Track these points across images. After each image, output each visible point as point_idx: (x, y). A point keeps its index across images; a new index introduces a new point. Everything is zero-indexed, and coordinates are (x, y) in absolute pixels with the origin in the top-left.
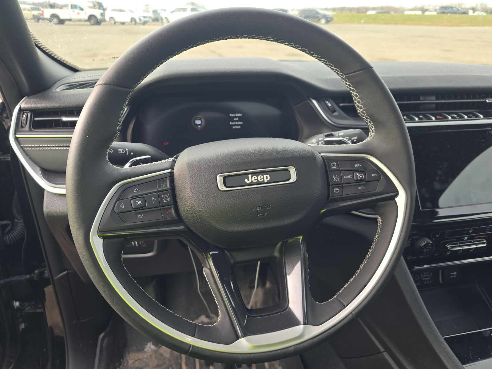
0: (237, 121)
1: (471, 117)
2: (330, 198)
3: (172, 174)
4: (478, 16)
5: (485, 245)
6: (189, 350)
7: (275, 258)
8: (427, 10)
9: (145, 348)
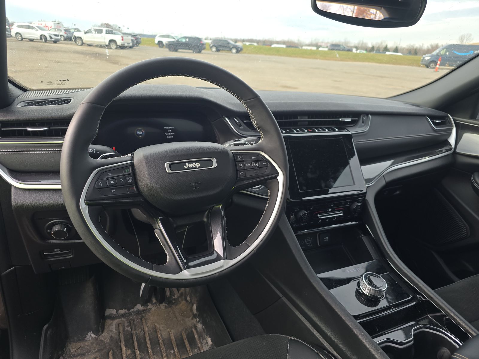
0: (170, 132)
1: (330, 130)
2: (238, 178)
3: (132, 164)
4: (359, 53)
5: (342, 214)
6: (150, 278)
7: (204, 222)
8: (320, 46)
9: (86, 337)
